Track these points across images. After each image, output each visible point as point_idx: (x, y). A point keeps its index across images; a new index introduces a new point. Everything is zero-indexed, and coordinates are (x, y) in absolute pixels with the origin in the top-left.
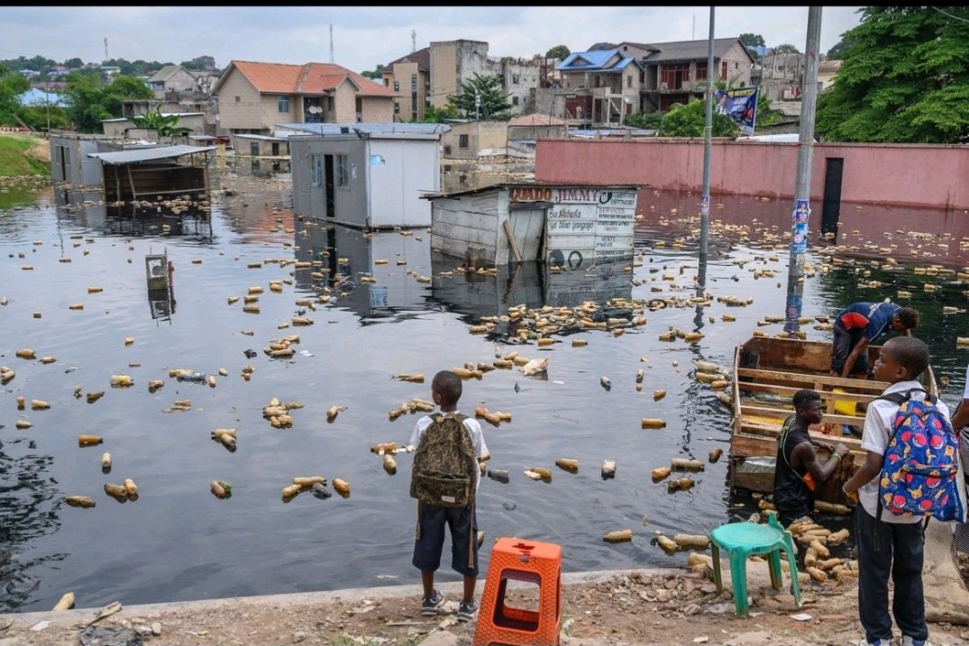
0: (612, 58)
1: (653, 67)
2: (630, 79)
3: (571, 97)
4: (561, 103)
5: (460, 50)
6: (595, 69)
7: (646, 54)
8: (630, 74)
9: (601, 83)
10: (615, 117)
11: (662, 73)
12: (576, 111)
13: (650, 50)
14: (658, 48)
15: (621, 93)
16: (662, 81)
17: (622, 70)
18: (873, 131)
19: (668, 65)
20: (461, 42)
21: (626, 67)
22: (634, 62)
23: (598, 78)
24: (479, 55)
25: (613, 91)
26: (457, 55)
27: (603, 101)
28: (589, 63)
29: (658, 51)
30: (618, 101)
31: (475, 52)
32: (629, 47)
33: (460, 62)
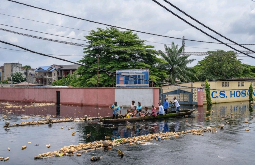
0: (49, 68)
1: (61, 71)
2: (54, 74)
3: (37, 78)
4: (34, 79)
5: (12, 66)
6: (44, 71)
7: (59, 68)
8: (55, 72)
9: (46, 75)
10: (50, 83)
11: (64, 72)
12: (39, 82)
13: (60, 67)
14: (63, 66)
15: (52, 77)
16: (64, 74)
17: (52, 71)
18: (81, 85)
19: (65, 70)
20: (13, 63)
21: (53, 71)
22: (55, 69)
23: (45, 73)
24: (19, 67)
25: (49, 77)
26: (11, 67)
27: (47, 79)
28: (43, 69)
29: (63, 67)
30: (51, 79)
31: (17, 66)
32: (55, 66)
33: (13, 69)
